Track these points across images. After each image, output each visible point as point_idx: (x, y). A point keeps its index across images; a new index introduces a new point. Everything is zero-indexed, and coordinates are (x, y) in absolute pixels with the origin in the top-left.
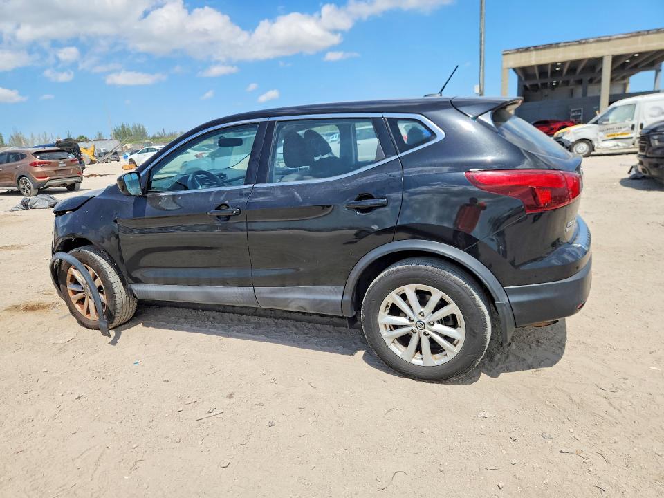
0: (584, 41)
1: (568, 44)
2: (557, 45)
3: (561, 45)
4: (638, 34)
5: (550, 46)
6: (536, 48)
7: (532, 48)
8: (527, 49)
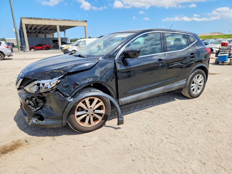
0: (50, 19)
1: (45, 19)
2: (41, 19)
3: (42, 19)
4: (65, 20)
5: (39, 19)
6: (34, 18)
7: (32, 18)
8: (31, 18)
